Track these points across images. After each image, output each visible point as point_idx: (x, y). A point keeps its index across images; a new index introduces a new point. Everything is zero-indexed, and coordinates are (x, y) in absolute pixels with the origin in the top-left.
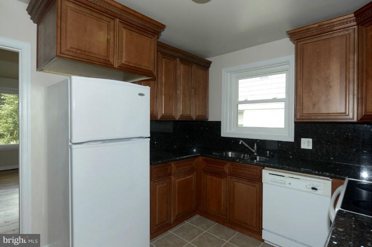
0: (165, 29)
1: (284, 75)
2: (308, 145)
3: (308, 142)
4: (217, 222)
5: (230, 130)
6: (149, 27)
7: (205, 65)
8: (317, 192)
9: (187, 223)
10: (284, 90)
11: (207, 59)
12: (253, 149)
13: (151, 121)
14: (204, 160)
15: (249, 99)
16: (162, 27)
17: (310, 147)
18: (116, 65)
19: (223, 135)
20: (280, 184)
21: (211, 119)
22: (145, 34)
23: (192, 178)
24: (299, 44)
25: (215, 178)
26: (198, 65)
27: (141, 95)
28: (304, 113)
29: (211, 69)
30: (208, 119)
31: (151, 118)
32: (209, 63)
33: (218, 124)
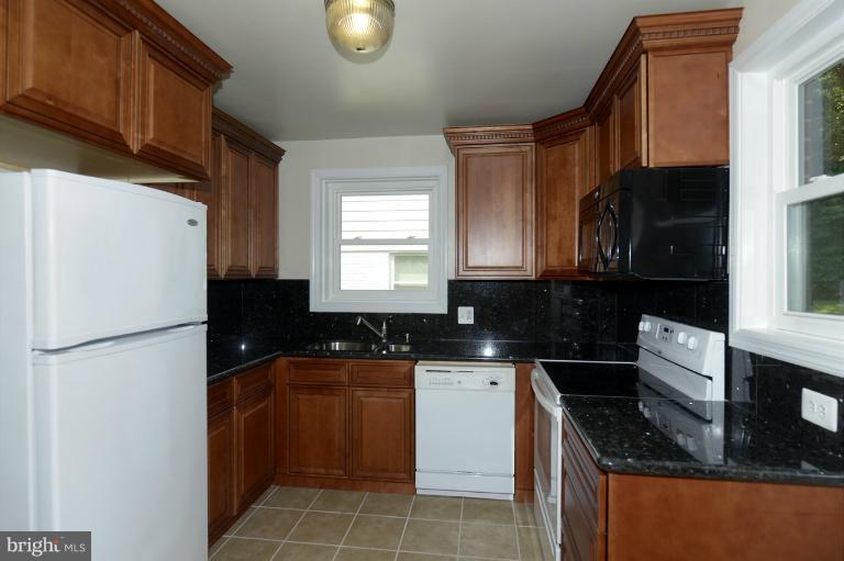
0: (232, 75)
1: (427, 197)
2: (469, 318)
3: (469, 312)
4: (321, 488)
5: (327, 296)
6: (199, 64)
7: (273, 156)
8: (499, 387)
9: (258, 508)
10: (426, 225)
11: (275, 143)
12: (381, 331)
13: (210, 282)
14: (291, 363)
15: (365, 236)
16: (224, 68)
17: (471, 321)
18: (135, 147)
19: (313, 309)
20: (444, 387)
21: (284, 275)
22: (191, 79)
23: (267, 406)
24: (461, 152)
25: (318, 397)
26: (260, 154)
27: (192, 223)
28: (470, 264)
29: (282, 166)
30: (277, 276)
31: (208, 275)
32: (281, 152)
33: (302, 287)
